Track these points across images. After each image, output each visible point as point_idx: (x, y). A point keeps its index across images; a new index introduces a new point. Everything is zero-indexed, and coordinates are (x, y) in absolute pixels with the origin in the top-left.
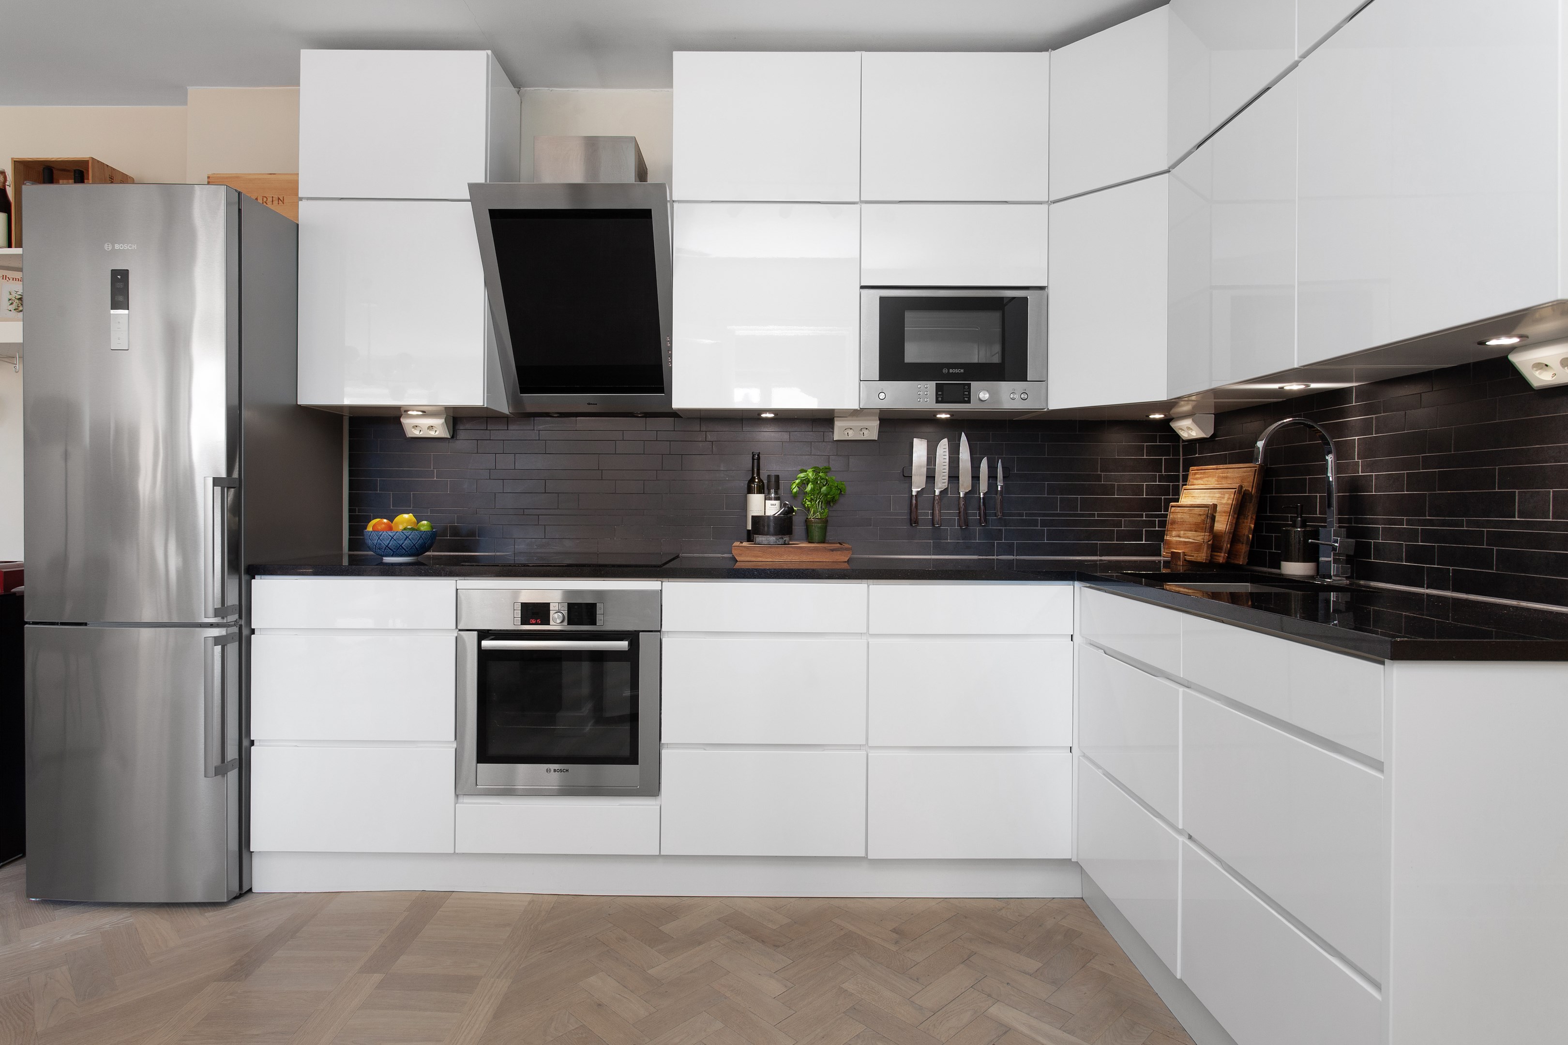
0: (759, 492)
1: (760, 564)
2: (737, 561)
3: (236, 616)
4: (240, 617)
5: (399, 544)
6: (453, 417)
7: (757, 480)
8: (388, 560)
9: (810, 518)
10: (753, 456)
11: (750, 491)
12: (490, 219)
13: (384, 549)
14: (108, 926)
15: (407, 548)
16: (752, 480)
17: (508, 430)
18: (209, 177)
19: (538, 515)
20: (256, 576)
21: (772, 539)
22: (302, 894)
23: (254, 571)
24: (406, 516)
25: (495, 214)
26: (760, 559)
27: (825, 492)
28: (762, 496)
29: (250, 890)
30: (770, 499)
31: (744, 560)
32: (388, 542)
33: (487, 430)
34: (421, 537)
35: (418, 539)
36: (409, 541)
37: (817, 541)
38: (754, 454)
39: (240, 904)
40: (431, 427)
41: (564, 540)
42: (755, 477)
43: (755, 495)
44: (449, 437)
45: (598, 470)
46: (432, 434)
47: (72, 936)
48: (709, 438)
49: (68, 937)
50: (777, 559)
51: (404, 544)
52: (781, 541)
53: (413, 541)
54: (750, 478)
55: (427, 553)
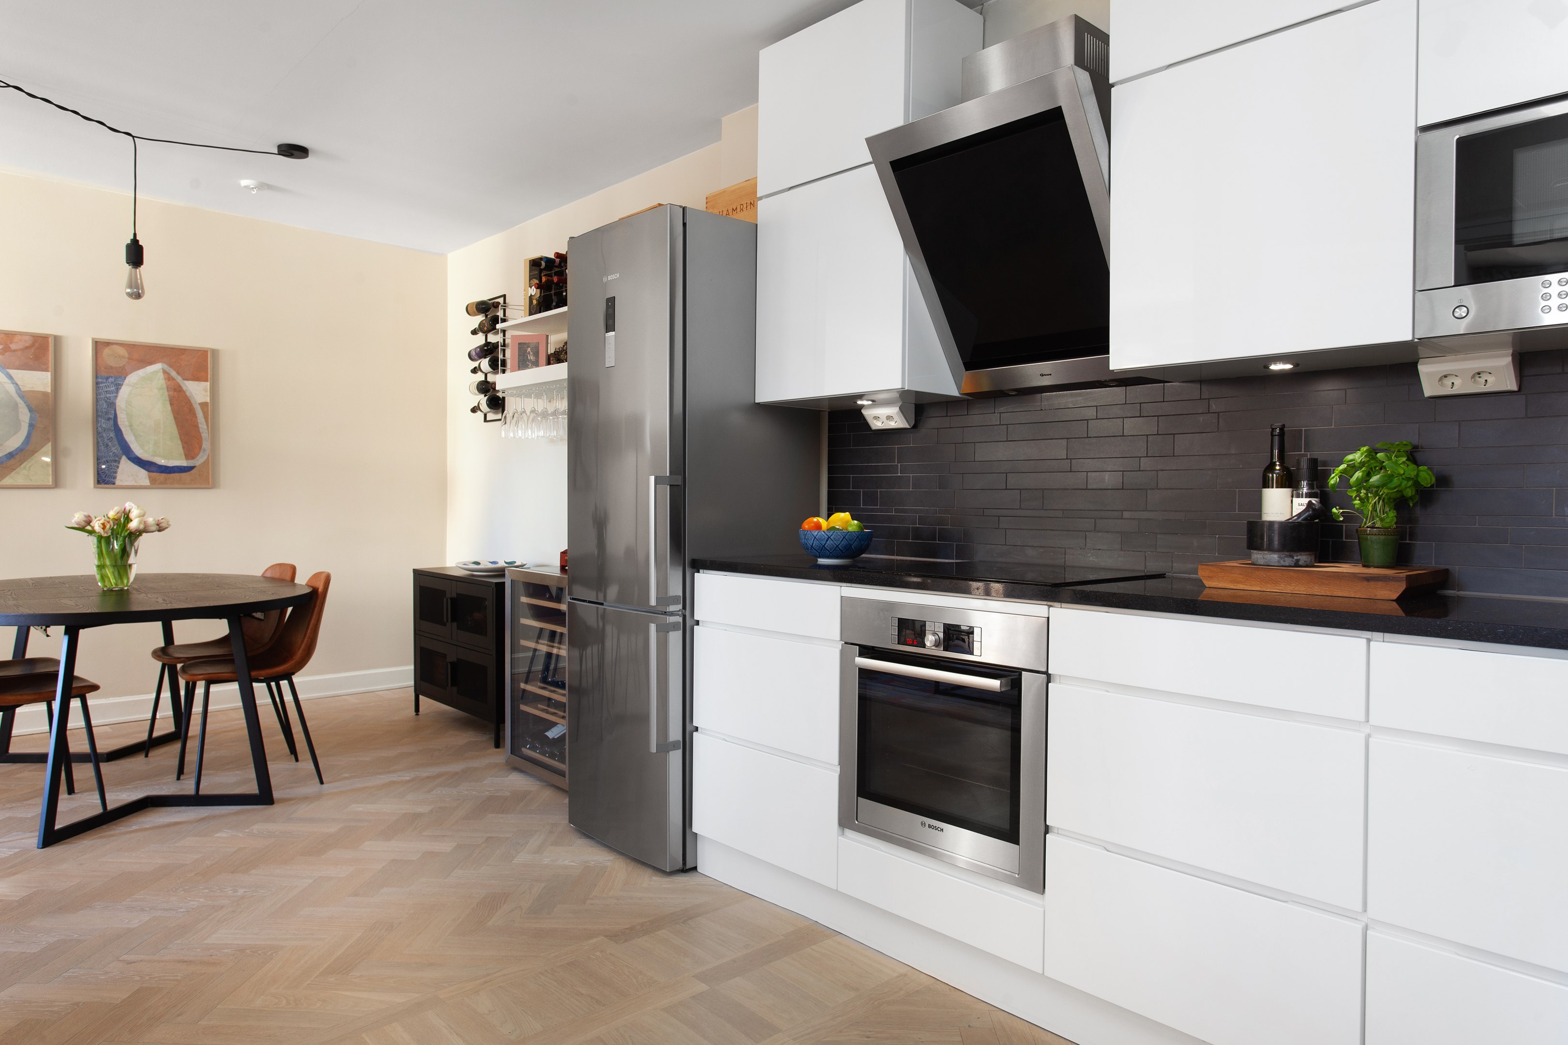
0: (1281, 485)
1: (1242, 593)
2: (1205, 587)
3: (680, 607)
4: (684, 607)
5: (822, 544)
6: (915, 404)
7: (1278, 468)
8: (822, 561)
9: (1363, 527)
10: (1273, 430)
11: (1266, 484)
12: (894, 172)
13: (810, 549)
14: (593, 863)
15: (831, 549)
16: (1271, 467)
17: (968, 415)
18: (707, 198)
19: (999, 516)
20: (701, 570)
21: (1274, 557)
22: (728, 887)
23: (698, 565)
24: (842, 515)
25: (897, 165)
26: (1241, 587)
27: (1377, 484)
28: (1286, 492)
29: (695, 868)
30: (1298, 496)
31: (1216, 586)
32: (812, 542)
33: (947, 416)
34: (844, 537)
35: (841, 540)
36: (831, 542)
37: (1376, 564)
38: (1274, 427)
39: (681, 878)
40: (889, 418)
41: (1026, 547)
42: (1275, 462)
43: (1270, 489)
44: (908, 426)
45: (1067, 459)
46: (892, 425)
47: (569, 862)
48: (1214, 407)
49: (566, 862)
50: (1270, 588)
51: (827, 545)
52: (1288, 561)
53: (835, 542)
54: (1269, 463)
55: (863, 555)
